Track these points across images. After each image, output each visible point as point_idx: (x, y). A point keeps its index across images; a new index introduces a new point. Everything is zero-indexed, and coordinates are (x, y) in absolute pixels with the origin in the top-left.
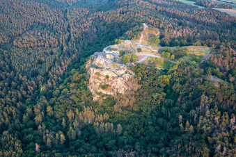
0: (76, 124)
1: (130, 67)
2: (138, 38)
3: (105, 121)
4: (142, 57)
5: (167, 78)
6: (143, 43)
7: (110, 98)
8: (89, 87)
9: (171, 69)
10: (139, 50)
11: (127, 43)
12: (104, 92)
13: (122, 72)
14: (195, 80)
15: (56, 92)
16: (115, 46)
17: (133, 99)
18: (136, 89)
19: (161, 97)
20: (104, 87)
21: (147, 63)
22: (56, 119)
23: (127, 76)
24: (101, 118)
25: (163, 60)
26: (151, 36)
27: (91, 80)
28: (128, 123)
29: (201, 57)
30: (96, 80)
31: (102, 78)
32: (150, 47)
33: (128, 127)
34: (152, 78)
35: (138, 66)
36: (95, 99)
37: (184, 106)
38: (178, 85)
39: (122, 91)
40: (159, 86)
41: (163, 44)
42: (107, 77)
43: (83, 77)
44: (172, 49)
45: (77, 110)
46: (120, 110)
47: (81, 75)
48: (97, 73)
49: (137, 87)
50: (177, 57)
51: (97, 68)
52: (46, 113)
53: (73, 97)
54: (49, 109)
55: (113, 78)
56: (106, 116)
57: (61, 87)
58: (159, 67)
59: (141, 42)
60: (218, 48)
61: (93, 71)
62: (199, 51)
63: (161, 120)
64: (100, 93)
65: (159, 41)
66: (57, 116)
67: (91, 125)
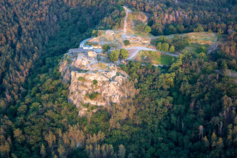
0: (61, 150)
1: (121, 67)
2: (120, 27)
3: (101, 143)
4: (133, 51)
5: (170, 78)
6: (128, 33)
7: (101, 110)
8: (71, 98)
9: (173, 65)
10: (127, 43)
11: (109, 34)
12: (93, 103)
13: (113, 74)
14: (209, 77)
15: (22, 108)
16: (94, 39)
17: (133, 109)
18: (133, 95)
19: (168, 103)
20: (92, 96)
21: (139, 59)
22: (30, 146)
23: (120, 78)
24: (95, 139)
25: (158, 53)
26: (137, 23)
27: (73, 88)
28: (130, 142)
29: (207, 46)
30: (81, 88)
31: (89, 84)
32: (139, 38)
33: (133, 147)
34: (151, 78)
35: (130, 64)
36: (82, 113)
37: (201, 112)
38: (188, 86)
39: (116, 100)
40: (162, 88)
41: (155, 33)
42: (95, 82)
43: (59, 85)
44: (170, 38)
45: (60, 131)
46: (119, 125)
47: (56, 82)
48: (80, 78)
49: (134, 92)
50: (178, 49)
51: (80, 71)
52: (13, 139)
53: (49, 113)
54: (17, 132)
55: (104, 83)
56: (101, 135)
57: (27, 100)
58: (156, 64)
59: (126, 32)
60: (226, 32)
61: (75, 76)
62: (202, 38)
63: (173, 134)
64: (88, 105)
65: (149, 29)
66: (31, 141)
67: (82, 149)
